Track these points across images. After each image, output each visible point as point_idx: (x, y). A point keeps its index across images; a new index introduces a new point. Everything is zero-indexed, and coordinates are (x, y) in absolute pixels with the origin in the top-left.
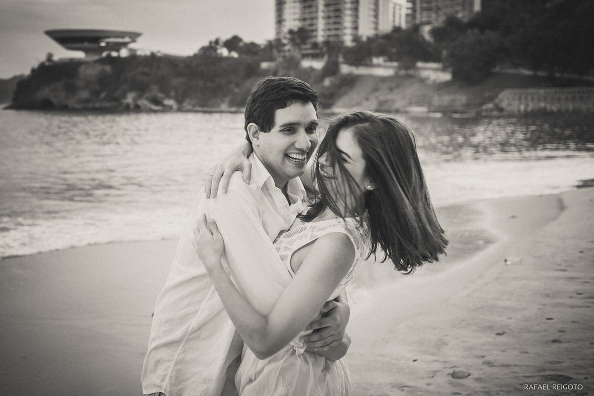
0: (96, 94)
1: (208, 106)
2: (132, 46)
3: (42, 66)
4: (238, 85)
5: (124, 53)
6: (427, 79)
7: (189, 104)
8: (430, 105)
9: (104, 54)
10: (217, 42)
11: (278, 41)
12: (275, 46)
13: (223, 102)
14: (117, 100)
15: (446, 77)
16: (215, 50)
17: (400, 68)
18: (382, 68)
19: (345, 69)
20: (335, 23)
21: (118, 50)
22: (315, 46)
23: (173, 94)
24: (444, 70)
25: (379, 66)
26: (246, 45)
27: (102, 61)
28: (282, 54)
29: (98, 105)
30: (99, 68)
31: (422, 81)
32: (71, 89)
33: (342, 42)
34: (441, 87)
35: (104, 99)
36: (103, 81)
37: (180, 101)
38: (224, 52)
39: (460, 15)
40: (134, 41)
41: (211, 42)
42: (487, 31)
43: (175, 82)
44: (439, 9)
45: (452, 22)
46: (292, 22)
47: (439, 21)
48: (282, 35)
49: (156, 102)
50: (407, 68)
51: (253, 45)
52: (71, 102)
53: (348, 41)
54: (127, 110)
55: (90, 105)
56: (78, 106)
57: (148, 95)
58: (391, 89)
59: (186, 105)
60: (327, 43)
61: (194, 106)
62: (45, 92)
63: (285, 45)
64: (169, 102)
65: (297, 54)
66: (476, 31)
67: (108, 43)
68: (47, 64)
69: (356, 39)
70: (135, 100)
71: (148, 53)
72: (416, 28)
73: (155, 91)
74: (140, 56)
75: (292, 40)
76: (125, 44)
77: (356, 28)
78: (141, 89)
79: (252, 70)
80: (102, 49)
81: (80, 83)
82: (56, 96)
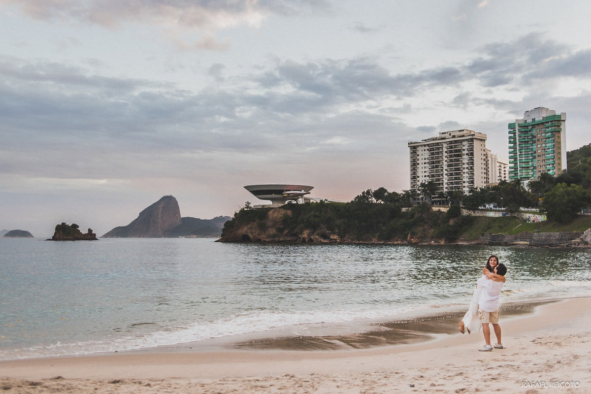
0: (280, 230)
1: (362, 240)
2: (307, 196)
3: (242, 211)
4: (384, 225)
5: (301, 201)
6: (528, 219)
7: (348, 238)
8: (531, 239)
9: (287, 202)
10: (368, 192)
11: (413, 191)
12: (409, 196)
13: (374, 237)
14: (295, 235)
15: (542, 218)
16: (367, 198)
17: (506, 211)
18: (493, 213)
19: (465, 212)
20: (456, 178)
21: (296, 200)
22: (441, 195)
23: (336, 231)
24: (541, 213)
25: (491, 210)
26: (390, 194)
27: (284, 207)
28: (417, 201)
29: (281, 239)
30: (283, 212)
31: (525, 221)
32: (263, 228)
33: (462, 192)
34: (538, 226)
35: (286, 235)
36: (286, 221)
37: (341, 237)
38: (374, 200)
39: (550, 172)
40: (308, 193)
41: (363, 193)
42: (573, 185)
43: (338, 222)
44: (535, 168)
45: (545, 177)
46: (423, 177)
47: (536, 177)
48: (416, 188)
49: (325, 236)
50: (512, 212)
51: (395, 194)
52: (263, 237)
53: (466, 191)
54: (304, 242)
55: (277, 239)
56: (267, 240)
57: (318, 231)
58: (501, 227)
60: (450, 193)
61: (352, 240)
62: (244, 230)
63: (419, 195)
64: (334, 237)
65: (428, 202)
66: (564, 184)
67: (288, 194)
68: (246, 209)
69: (472, 190)
70: (309, 235)
71: (318, 201)
72: (518, 182)
73: (324, 229)
74: (313, 203)
75: (423, 191)
76: (301, 195)
77: (472, 182)
78: (314, 227)
79: (395, 213)
80: (284, 199)
81: (269, 223)
82: (252, 233)
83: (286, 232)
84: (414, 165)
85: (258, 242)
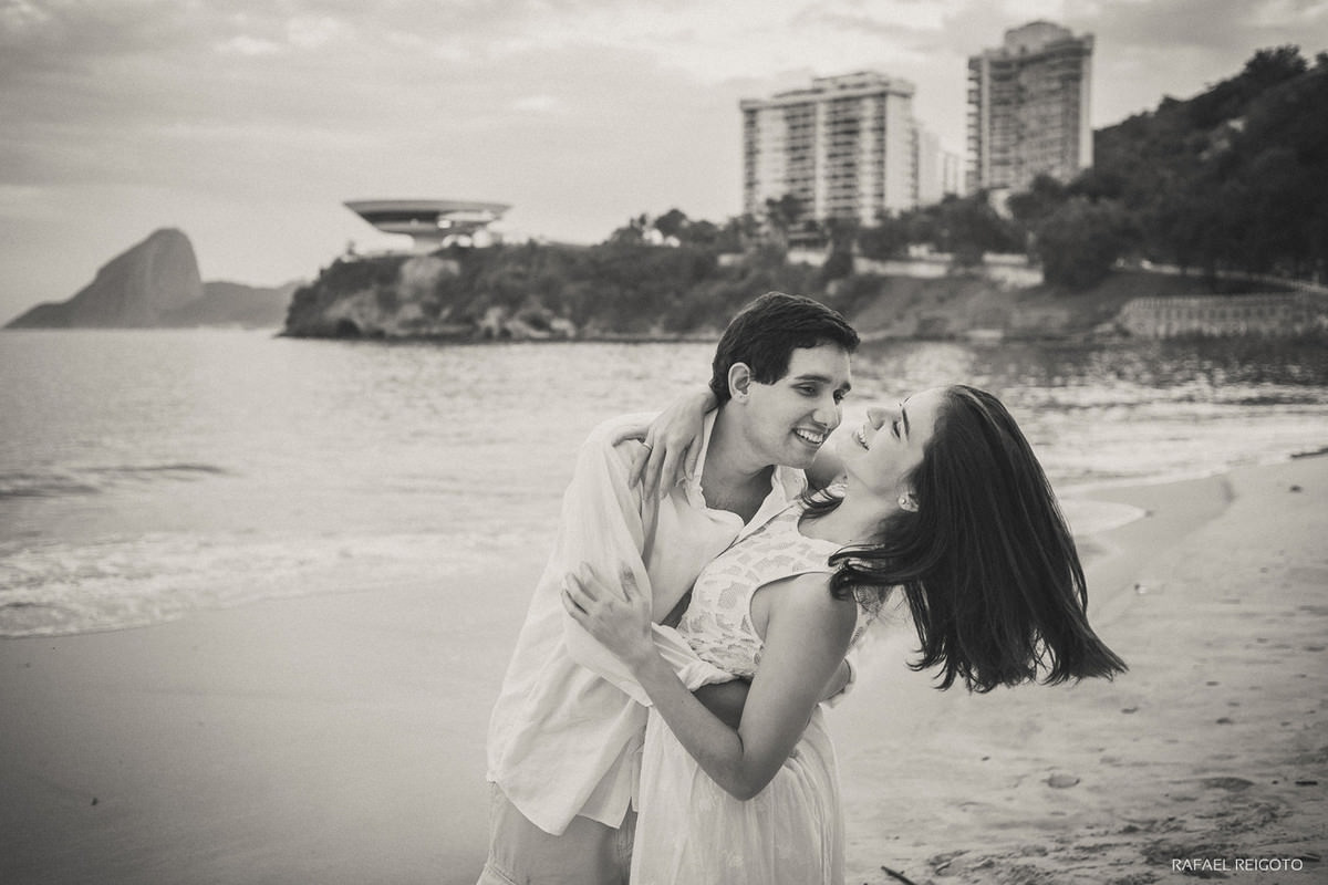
0: (432, 310)
1: (627, 330)
2: (495, 227)
3: (338, 264)
4: (679, 294)
5: (481, 240)
6: (1002, 281)
7: (595, 328)
8: (1006, 325)
9: (447, 242)
10: (643, 220)
11: (749, 217)
12: (743, 227)
13: (654, 323)
14: (469, 320)
15: (1034, 278)
16: (640, 233)
17: (955, 263)
18: (926, 264)
19: (863, 266)
20: (846, 187)
21: (470, 235)
22: (811, 226)
23: (567, 310)
24: (1030, 266)
25: (920, 260)
26: (694, 225)
27: (441, 254)
28: (755, 240)
29: (436, 330)
30: (438, 265)
31: (994, 285)
32: (389, 303)
33: (858, 220)
34: (1025, 295)
35: (447, 321)
36: (445, 286)
37: (579, 323)
38: (655, 237)
39: (1056, 174)
40: (498, 218)
41: (632, 221)
42: (1103, 201)
43: (571, 289)
44: (1021, 162)
45: (1043, 184)
46: (772, 185)
47: (1021, 183)
48: (754, 209)
49: (538, 323)
50: (967, 264)
51: (705, 224)
52: (390, 326)
53: (868, 219)
54: (488, 337)
55: (423, 331)
56: (401, 332)
57: (523, 311)
58: (941, 300)
59: (591, 328)
60: (831, 222)
61: (604, 330)
62: (342, 309)
63: (759, 225)
64: (561, 324)
65: (780, 240)
66: (1084, 199)
67: (453, 223)
68: (347, 259)
69: (881, 214)
70: (501, 321)
71: (524, 240)
72: (983, 196)
73: (536, 306)
74: (510, 245)
75: (772, 216)
76: (482, 224)
77: (881, 195)
78: (512, 302)
79: (704, 270)
80: (442, 233)
81: (404, 291)
82: (362, 315)
83: (445, 313)
84: (751, 152)
85: (378, 336)
